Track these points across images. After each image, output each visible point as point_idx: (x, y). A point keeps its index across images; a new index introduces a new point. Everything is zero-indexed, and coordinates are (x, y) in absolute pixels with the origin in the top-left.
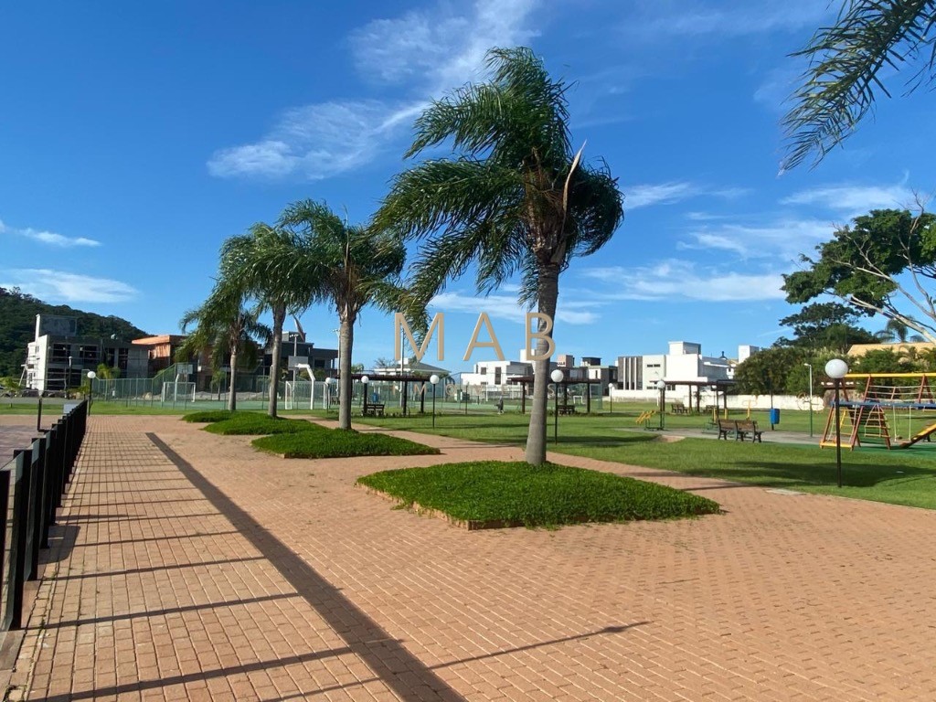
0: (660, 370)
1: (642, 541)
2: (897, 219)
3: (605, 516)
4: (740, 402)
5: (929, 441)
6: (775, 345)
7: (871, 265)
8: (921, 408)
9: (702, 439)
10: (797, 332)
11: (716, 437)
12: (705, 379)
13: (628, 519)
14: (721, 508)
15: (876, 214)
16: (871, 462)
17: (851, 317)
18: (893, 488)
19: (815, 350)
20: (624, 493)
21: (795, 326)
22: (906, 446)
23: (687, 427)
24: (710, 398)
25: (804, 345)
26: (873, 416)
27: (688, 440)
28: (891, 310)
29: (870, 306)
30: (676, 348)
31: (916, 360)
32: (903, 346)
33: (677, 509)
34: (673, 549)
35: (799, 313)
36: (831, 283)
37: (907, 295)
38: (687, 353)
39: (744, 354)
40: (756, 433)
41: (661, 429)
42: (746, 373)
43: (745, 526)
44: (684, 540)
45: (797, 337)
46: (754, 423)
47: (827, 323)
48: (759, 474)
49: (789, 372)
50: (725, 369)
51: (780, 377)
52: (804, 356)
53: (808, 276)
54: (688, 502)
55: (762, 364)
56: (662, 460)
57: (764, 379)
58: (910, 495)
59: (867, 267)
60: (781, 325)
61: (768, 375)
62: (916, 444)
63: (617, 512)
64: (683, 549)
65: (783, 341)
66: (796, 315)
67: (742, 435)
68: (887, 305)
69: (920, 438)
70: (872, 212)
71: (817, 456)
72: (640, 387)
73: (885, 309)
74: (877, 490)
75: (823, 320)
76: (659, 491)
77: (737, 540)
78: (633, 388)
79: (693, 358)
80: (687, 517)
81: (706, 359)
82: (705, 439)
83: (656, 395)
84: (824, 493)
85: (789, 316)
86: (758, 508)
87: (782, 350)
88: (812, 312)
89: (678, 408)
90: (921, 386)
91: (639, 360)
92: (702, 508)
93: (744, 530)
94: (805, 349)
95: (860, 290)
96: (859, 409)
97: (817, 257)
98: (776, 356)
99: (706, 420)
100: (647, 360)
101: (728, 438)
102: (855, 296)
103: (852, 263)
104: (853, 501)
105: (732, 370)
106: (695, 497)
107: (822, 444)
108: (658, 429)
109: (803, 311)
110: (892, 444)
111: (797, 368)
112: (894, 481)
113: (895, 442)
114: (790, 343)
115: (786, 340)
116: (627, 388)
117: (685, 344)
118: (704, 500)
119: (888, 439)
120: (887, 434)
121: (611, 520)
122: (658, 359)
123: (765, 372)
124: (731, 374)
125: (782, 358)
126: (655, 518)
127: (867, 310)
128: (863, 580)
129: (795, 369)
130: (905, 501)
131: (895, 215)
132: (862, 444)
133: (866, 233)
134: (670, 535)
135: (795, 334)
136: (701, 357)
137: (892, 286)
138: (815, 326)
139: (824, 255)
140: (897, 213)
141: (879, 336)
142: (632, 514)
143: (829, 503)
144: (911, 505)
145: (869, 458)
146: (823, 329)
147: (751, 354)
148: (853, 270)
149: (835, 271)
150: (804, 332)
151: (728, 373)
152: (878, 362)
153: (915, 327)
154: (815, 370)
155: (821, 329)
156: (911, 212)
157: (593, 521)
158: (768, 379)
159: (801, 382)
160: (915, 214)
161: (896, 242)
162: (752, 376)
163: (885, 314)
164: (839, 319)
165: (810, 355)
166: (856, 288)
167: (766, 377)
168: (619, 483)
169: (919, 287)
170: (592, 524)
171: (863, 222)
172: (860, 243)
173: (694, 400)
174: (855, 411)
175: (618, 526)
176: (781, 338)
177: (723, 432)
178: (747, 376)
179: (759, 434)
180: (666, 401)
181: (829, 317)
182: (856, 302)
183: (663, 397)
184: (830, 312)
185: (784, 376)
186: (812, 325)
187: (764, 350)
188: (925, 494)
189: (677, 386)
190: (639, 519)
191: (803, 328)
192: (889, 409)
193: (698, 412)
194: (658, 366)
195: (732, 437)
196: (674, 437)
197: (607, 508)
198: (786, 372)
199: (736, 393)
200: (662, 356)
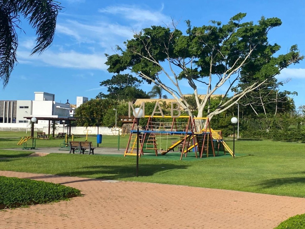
0: (28, 110)
1: (41, 216)
2: (163, 32)
3: (16, 204)
4: (78, 130)
5: (173, 151)
6: (97, 97)
7: (150, 56)
8: (172, 134)
9: (60, 154)
10: (109, 90)
11: (68, 152)
12: (56, 117)
13: (29, 204)
14: (81, 193)
15: (154, 28)
16: (149, 163)
17: (137, 83)
18: (161, 175)
19: (118, 101)
20: (26, 189)
21: (108, 86)
22: (164, 154)
23: (49, 147)
24: (61, 129)
25: (112, 98)
26: (150, 138)
27: (52, 155)
28: (158, 81)
29: (149, 79)
30: (39, 96)
31: (167, 108)
32: (160, 101)
33: (58, 196)
34: (61, 218)
35: (110, 79)
36: (131, 64)
37: (166, 74)
38: (46, 100)
39: (79, 102)
40: (91, 149)
41: (34, 148)
42: (81, 114)
43: (95, 201)
44: (65, 212)
45: (109, 93)
46: (90, 143)
47: (124, 85)
48: (97, 172)
49: (105, 113)
50: (68, 111)
51: (100, 116)
52: (113, 104)
53: (119, 57)
54: (64, 191)
55: (90, 108)
56: (40, 167)
57: (91, 117)
58: (169, 179)
59: (148, 57)
60: (101, 85)
61: (93, 115)
62: (168, 153)
63: (23, 201)
64: (65, 218)
65: (101, 95)
66: (109, 80)
67: (83, 150)
68: (157, 79)
69: (170, 150)
70: (152, 27)
71: (123, 161)
72: (14, 121)
73: (156, 81)
74: (155, 177)
75: (123, 84)
76: (47, 186)
77: (93, 209)
78: (9, 122)
79: (50, 103)
80: (64, 200)
81: (57, 104)
82: (62, 154)
83: (27, 126)
84: (131, 181)
85: (105, 80)
86: (100, 191)
87: (101, 100)
88: (117, 78)
89: (41, 134)
90: (173, 123)
91: (15, 103)
92: (72, 194)
93: (95, 204)
94: (113, 100)
95: (144, 69)
96: (144, 135)
97: (124, 48)
98: (98, 104)
99: (61, 142)
100: (20, 103)
101: (75, 153)
102: (142, 72)
103: (141, 53)
104: (145, 183)
105: (73, 111)
106: (68, 188)
107: (125, 154)
108: (32, 148)
109: (113, 78)
110: (158, 153)
111: (109, 111)
112: (161, 172)
113: (160, 152)
114: (105, 96)
115: (103, 94)
116: (6, 122)
117: (45, 94)
118: (73, 189)
119: (156, 150)
120: (156, 148)
121: (19, 206)
122: (27, 103)
123: (92, 113)
124: (72, 114)
125: (101, 105)
126: (45, 202)
127: (148, 81)
128: (157, 222)
129: (108, 111)
130: (168, 182)
131: (163, 30)
132: (144, 153)
133: (149, 38)
134: (56, 211)
135: (108, 91)
136: (54, 102)
137: (159, 69)
138: (119, 87)
139: (128, 48)
140: (164, 29)
141: (149, 95)
142: (32, 201)
143: (134, 185)
144: (171, 183)
145: (148, 161)
146: (123, 89)
147: (84, 102)
148: (142, 57)
149: (133, 57)
150: (113, 90)
151: (70, 113)
152: (149, 109)
153: (169, 91)
154: (118, 112)
155: (122, 89)
156: (170, 29)
157: (8, 208)
158: (94, 117)
159: (111, 119)
160: (172, 31)
161: (163, 45)
162: (85, 115)
163: (155, 83)
164: (131, 84)
165: (116, 103)
166: (142, 68)
167: (92, 116)
168: (22, 183)
169: (172, 70)
170: (7, 210)
171: (148, 32)
172: (146, 43)
173: (51, 130)
174: (142, 135)
175: (23, 209)
176: (100, 93)
177: (73, 149)
178: (82, 115)
179: (93, 150)
180: (35, 130)
181: (126, 82)
182: (143, 75)
183: (33, 128)
184: (126, 80)
185: (102, 116)
186: (117, 86)
187: (92, 100)
188: (176, 178)
189: (39, 121)
190: (36, 203)
191: (112, 87)
192: (158, 134)
193: (53, 137)
194: (27, 107)
195: (77, 152)
196: (43, 153)
197: (16, 198)
198: (103, 113)
199: (75, 125)
200: (30, 101)
